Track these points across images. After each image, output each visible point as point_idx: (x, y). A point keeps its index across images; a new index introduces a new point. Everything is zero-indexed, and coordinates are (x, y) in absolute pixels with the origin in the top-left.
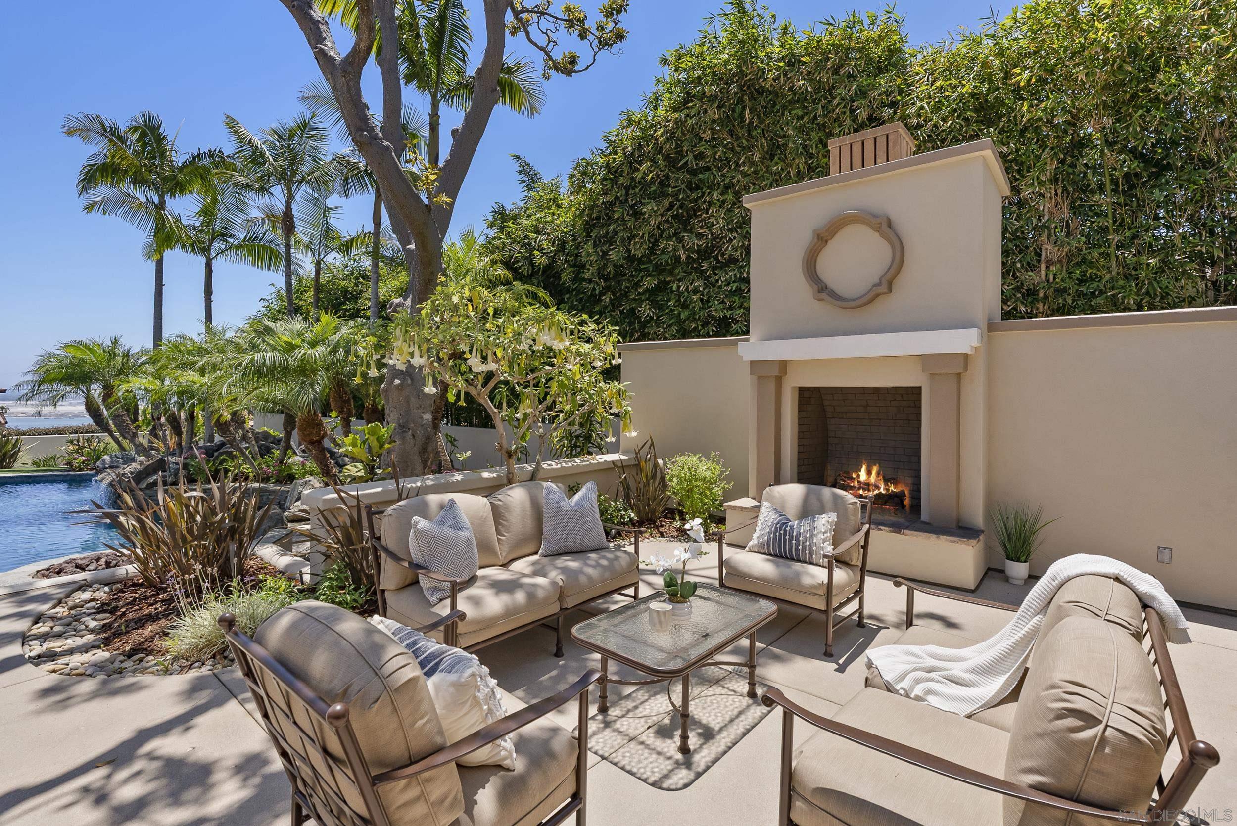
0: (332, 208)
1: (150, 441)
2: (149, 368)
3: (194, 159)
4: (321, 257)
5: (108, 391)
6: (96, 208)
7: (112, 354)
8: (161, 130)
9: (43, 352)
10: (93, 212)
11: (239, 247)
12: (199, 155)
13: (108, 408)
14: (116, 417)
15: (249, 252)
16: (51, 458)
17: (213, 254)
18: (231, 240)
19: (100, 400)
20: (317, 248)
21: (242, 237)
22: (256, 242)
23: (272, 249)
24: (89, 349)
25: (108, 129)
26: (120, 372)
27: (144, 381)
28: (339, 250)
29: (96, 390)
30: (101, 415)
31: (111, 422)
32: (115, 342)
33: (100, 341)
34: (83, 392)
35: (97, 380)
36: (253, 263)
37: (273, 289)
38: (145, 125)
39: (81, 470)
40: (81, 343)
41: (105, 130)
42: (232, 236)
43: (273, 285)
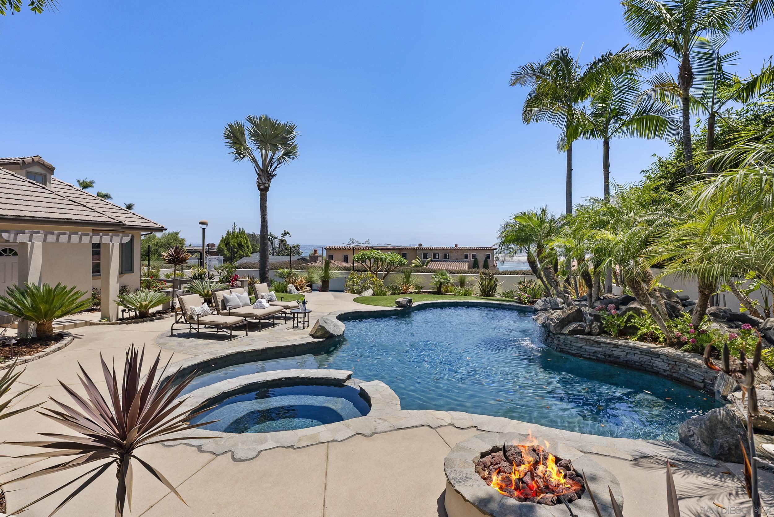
0: (726, 57)
1: (565, 287)
2: (567, 229)
3: (591, 67)
4: (715, 109)
5: (540, 247)
6: (532, 119)
7: (542, 220)
8: (569, 57)
9: (504, 222)
10: (531, 122)
11: (632, 121)
12: (594, 63)
13: (541, 262)
14: (546, 269)
15: (638, 125)
16: (511, 291)
17: (609, 134)
18: (624, 118)
19: (535, 255)
20: (710, 101)
21: (633, 112)
22: (645, 115)
23: (658, 118)
24: (529, 218)
25: (536, 70)
26: (548, 234)
27: (565, 240)
28: (738, 97)
29: (533, 247)
30: (536, 266)
31: (542, 273)
32: (544, 212)
33: (535, 211)
34: (526, 250)
35: (533, 240)
36: (641, 136)
37: (655, 159)
38: (558, 58)
39: (526, 303)
40: (524, 214)
41: (534, 71)
42: (624, 114)
43: (654, 155)
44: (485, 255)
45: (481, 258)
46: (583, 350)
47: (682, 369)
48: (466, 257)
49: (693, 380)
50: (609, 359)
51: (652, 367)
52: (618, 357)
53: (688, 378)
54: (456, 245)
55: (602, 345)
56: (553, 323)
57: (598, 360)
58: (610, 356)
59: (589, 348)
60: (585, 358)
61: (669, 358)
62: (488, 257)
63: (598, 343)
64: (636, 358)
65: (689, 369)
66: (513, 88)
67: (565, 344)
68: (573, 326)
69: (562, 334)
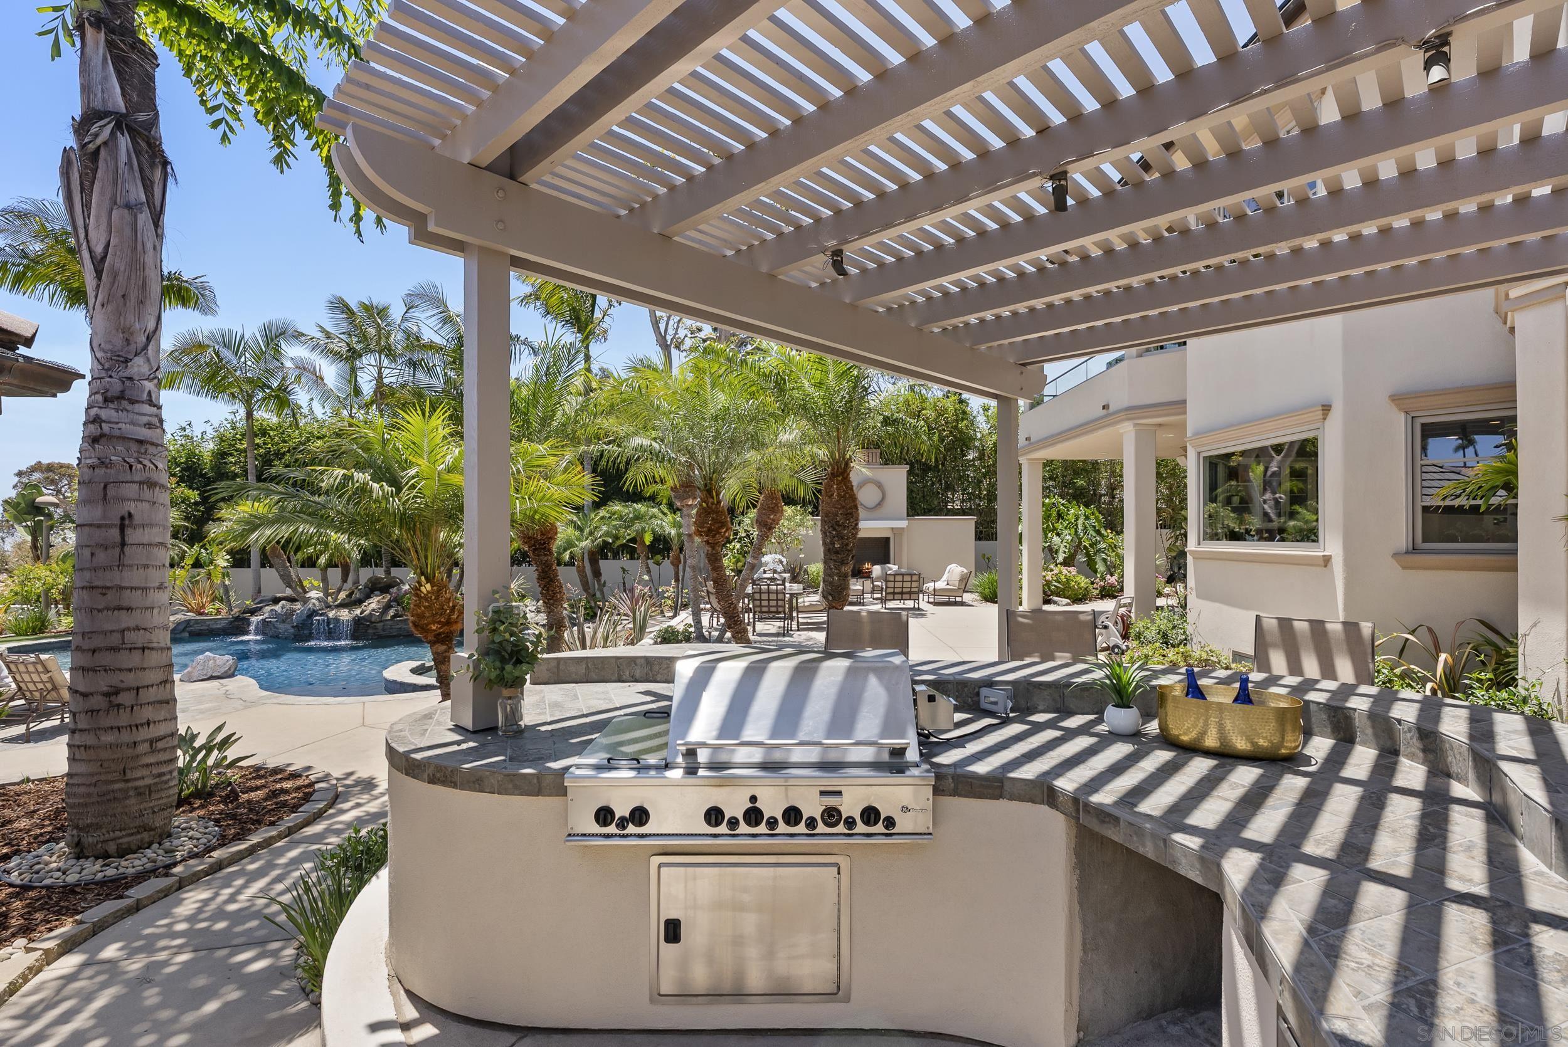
56: (376, 612)
67: (384, 630)
68: (392, 612)
69: (381, 621)
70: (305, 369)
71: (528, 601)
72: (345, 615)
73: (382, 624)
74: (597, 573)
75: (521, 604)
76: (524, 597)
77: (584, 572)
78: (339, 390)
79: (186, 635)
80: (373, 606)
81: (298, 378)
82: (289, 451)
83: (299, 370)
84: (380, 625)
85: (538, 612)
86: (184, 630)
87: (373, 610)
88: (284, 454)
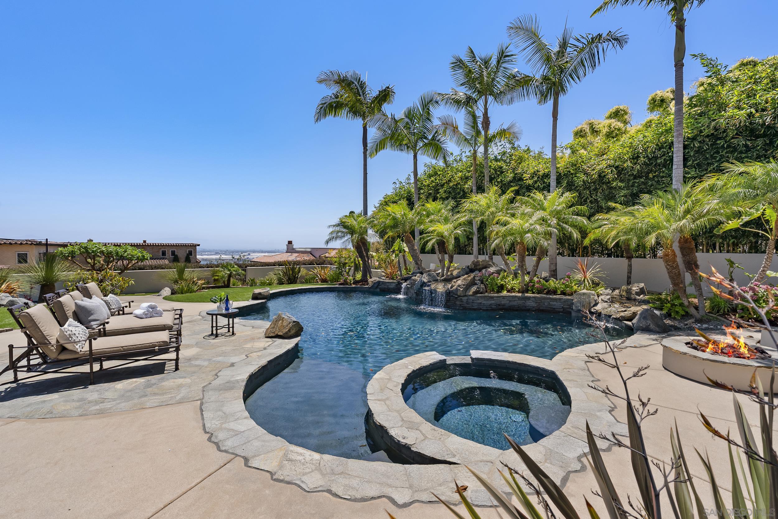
16: (313, 278)
44: (186, 251)
45: (181, 254)
46: (482, 305)
47: (546, 304)
48: (164, 253)
49: (554, 308)
50: (499, 307)
51: (526, 306)
52: (504, 305)
53: (551, 308)
54: (145, 242)
55: (495, 298)
56: (462, 288)
57: (493, 310)
58: (499, 305)
59: (486, 302)
60: (484, 310)
61: (536, 299)
62: (190, 253)
63: (492, 297)
64: (515, 303)
65: (551, 303)
66: (319, 85)
67: (467, 303)
68: (474, 289)
69: (465, 296)
70: (447, 124)
71: (601, 290)
72: (441, 288)
73: (466, 298)
74: (692, 265)
75: (593, 292)
76: (597, 284)
77: (674, 261)
78: (467, 133)
79: (378, 290)
80: (459, 282)
81: (445, 131)
82: (446, 183)
83: (444, 126)
84: (465, 299)
85: (612, 302)
86: (377, 287)
87: (459, 286)
88: (444, 185)
